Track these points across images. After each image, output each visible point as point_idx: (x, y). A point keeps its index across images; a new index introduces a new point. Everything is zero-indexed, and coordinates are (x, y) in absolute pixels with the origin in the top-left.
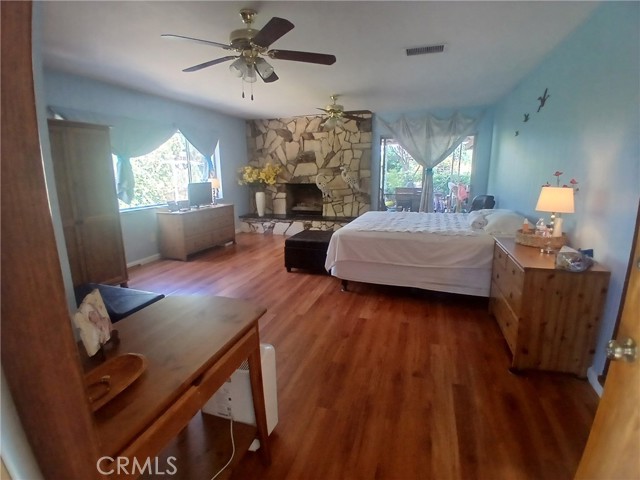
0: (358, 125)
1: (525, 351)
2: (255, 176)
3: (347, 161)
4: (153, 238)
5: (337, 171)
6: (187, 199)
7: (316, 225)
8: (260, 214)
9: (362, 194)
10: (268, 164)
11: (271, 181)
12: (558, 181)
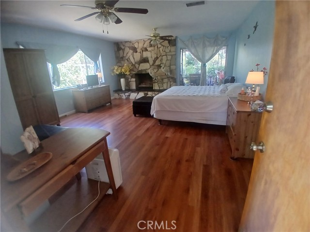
0: (169, 43)
1: (237, 150)
2: (119, 71)
3: (164, 62)
4: (71, 102)
5: (159, 66)
6: (86, 83)
7: (150, 94)
8: (123, 89)
9: (172, 78)
10: (125, 65)
11: (128, 73)
12: (258, 68)
